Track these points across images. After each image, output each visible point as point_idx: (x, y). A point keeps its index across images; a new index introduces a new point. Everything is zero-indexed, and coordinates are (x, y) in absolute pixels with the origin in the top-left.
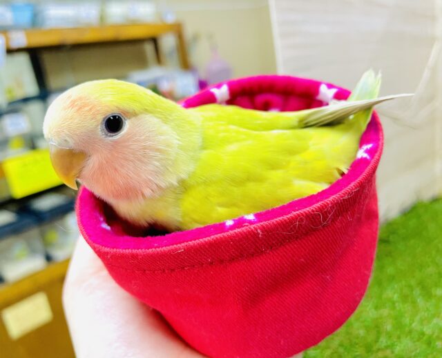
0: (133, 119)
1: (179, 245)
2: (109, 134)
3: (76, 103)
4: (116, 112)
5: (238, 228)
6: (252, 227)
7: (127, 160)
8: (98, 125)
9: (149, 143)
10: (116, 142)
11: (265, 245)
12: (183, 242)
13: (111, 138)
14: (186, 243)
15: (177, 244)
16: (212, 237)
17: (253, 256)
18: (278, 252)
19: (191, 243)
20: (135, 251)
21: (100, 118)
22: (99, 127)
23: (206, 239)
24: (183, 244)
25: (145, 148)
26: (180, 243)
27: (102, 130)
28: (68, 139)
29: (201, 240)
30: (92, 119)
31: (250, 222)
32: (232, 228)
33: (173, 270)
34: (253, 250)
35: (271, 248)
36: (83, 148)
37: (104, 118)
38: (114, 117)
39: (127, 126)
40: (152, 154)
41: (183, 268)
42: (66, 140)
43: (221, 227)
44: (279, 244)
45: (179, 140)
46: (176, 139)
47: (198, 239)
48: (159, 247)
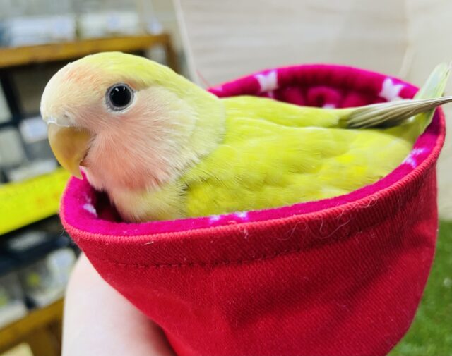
0: (143, 91)
1: (150, 236)
2: (115, 108)
3: (75, 73)
4: (122, 83)
5: (223, 225)
6: (239, 226)
7: (137, 138)
8: (101, 98)
9: (162, 118)
10: (123, 117)
11: (255, 251)
12: (156, 233)
13: (117, 112)
14: (158, 235)
15: (148, 234)
16: (189, 231)
17: (240, 262)
18: (273, 262)
19: (163, 235)
20: (103, 237)
21: (104, 89)
22: (104, 99)
23: (181, 233)
24: (154, 236)
25: (157, 124)
26: (152, 234)
27: (107, 103)
28: (67, 114)
29: (175, 233)
30: (94, 90)
31: (239, 221)
32: (216, 224)
33: (147, 266)
34: (239, 255)
35: (265, 256)
36: (86, 126)
37: (108, 90)
38: (120, 88)
39: (136, 98)
40: (166, 131)
41: (158, 265)
42: (66, 116)
43: (203, 222)
44: (275, 253)
45: (197, 116)
46: (193, 115)
47: (173, 231)
48: (128, 236)
